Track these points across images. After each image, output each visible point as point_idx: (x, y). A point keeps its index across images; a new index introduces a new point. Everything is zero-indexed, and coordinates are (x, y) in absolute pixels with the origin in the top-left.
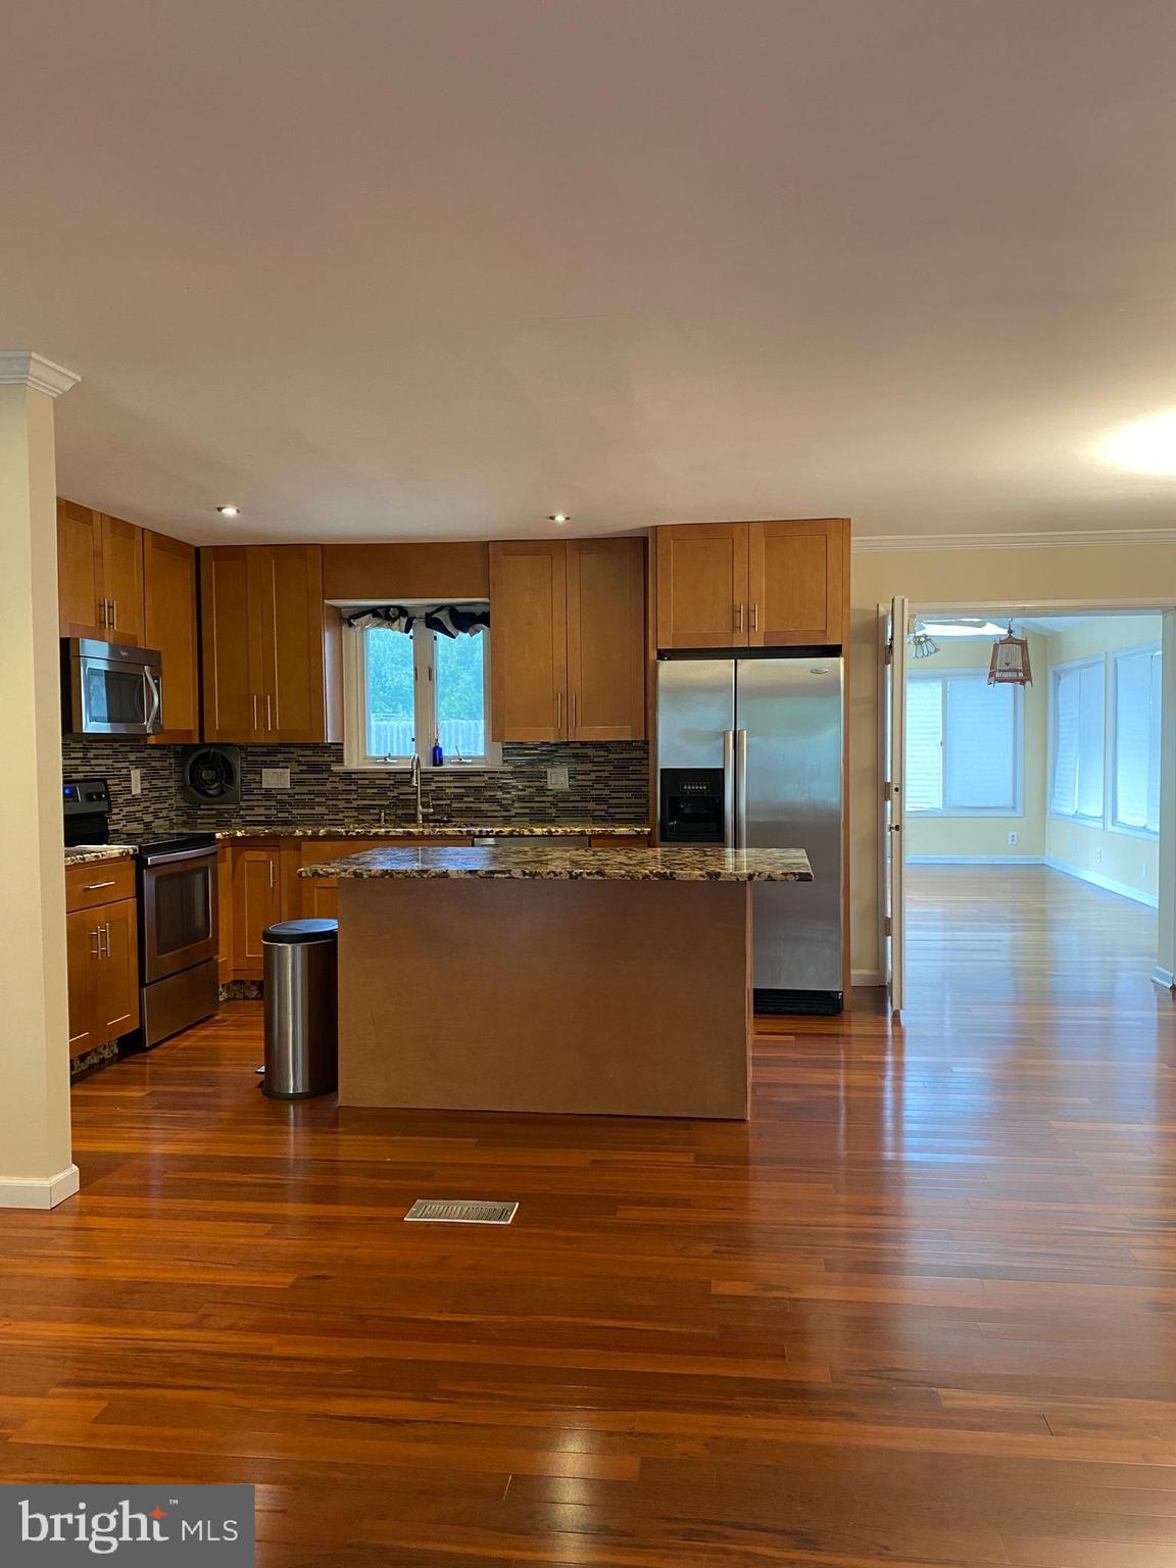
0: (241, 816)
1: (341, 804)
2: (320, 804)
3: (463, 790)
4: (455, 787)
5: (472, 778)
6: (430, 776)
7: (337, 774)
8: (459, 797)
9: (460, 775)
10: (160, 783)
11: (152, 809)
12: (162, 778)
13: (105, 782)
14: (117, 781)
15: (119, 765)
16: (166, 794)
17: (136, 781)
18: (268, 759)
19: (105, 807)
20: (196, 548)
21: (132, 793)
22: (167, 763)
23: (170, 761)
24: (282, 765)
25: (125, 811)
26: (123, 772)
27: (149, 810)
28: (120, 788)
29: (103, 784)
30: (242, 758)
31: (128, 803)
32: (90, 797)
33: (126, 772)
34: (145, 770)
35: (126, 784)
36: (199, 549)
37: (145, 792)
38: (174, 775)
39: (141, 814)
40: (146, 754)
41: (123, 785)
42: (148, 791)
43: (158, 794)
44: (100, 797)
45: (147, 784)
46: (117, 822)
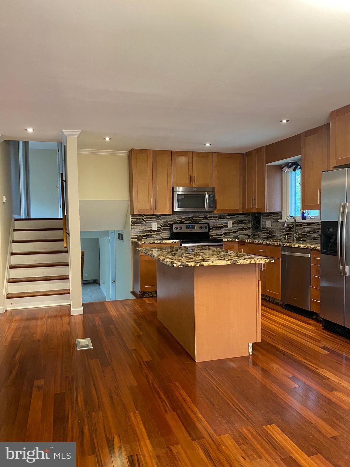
0: (262, 235)
1: (282, 233)
2: (277, 232)
3: (310, 229)
4: (308, 228)
5: (312, 225)
6: (301, 223)
7: (280, 222)
8: (309, 231)
9: (309, 223)
10: (243, 225)
11: (238, 232)
12: (244, 223)
13: (208, 224)
14: (221, 224)
15: (222, 219)
16: (246, 228)
17: (230, 224)
18: (267, 217)
19: (207, 230)
20: (243, 154)
21: (228, 227)
22: (248, 219)
23: (249, 218)
24: (270, 219)
25: (224, 232)
26: (224, 221)
27: (237, 232)
28: (222, 226)
29: (207, 224)
30: (262, 217)
31: (226, 230)
32: (201, 228)
33: (225, 221)
34: (235, 221)
35: (225, 225)
36: (244, 154)
37: (234, 227)
38: (251, 222)
39: (232, 233)
40: (236, 216)
41: (223, 225)
42: (236, 227)
43: (242, 228)
44: (206, 228)
45: (236, 225)
46: (220, 235)
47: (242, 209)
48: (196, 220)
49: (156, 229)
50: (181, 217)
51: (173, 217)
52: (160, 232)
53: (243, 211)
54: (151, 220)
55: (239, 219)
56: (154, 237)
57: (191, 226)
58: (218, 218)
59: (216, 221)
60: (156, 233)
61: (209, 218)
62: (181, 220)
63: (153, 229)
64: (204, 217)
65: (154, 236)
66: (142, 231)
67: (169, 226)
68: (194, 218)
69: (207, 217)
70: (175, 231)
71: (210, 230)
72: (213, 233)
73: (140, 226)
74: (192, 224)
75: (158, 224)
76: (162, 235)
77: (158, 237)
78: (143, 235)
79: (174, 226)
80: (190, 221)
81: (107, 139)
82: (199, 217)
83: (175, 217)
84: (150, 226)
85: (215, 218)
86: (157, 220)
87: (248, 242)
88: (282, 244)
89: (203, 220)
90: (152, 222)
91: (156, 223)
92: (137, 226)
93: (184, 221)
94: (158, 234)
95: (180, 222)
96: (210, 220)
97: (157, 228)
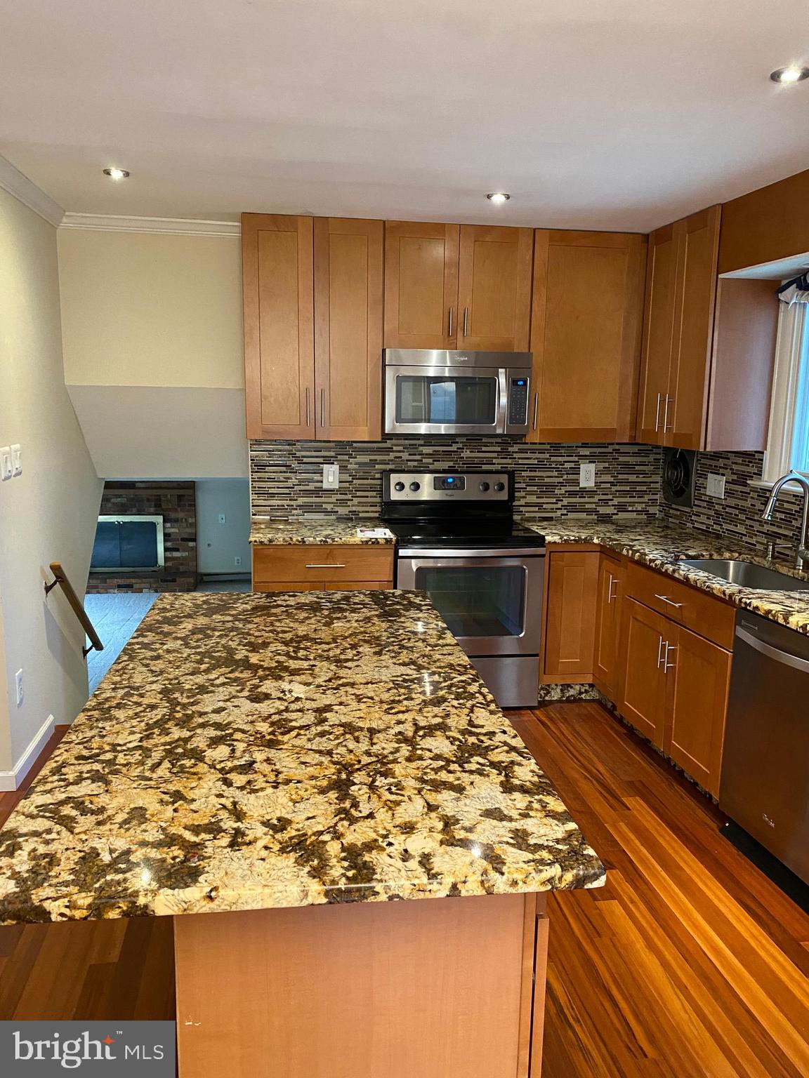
0: (693, 521)
2: (742, 522)
7: (754, 489)
10: (633, 478)
11: (616, 502)
12: (638, 473)
13: (511, 475)
14: (556, 474)
15: (560, 459)
16: (644, 488)
17: (588, 475)
18: (713, 463)
19: (504, 496)
20: (643, 235)
21: (581, 486)
22: (651, 458)
23: (658, 457)
24: (721, 471)
25: (565, 502)
26: (567, 465)
27: (610, 503)
28: (561, 480)
29: (506, 476)
30: (698, 460)
31: (572, 494)
32: (486, 487)
33: (572, 465)
34: (606, 465)
35: (571, 477)
36: (648, 235)
37: (603, 486)
38: (661, 472)
39: (594, 506)
40: (610, 449)
41: (565, 477)
42: (609, 485)
43: (628, 488)
44: (501, 487)
45: (609, 478)
46: (552, 510)
47: (628, 430)
48: (469, 462)
49: (336, 486)
50: (421, 448)
51: (395, 448)
52: (349, 497)
53: (631, 436)
54: (317, 457)
55: (621, 459)
56: (326, 512)
57: (450, 480)
58: (547, 456)
59: (541, 466)
60: (333, 499)
61: (515, 455)
62: (418, 457)
63: (325, 486)
64: (499, 449)
65: (329, 507)
66: (287, 491)
67: (378, 476)
68: (466, 454)
69: (510, 449)
70: (395, 496)
71: (517, 494)
72: (527, 505)
73: (281, 476)
74: (456, 472)
75: (343, 469)
76: (355, 504)
77: (343, 511)
78: (292, 503)
79: (394, 478)
80: (451, 464)
81: (117, 174)
82: (484, 449)
83: (401, 448)
84: (317, 477)
85: (537, 455)
86: (340, 457)
87: (627, 556)
88: (740, 600)
89: (494, 461)
90: (322, 463)
91: (336, 467)
92: (272, 475)
93: (431, 461)
94: (343, 503)
95: (415, 464)
96: (520, 461)
97: (340, 482)
